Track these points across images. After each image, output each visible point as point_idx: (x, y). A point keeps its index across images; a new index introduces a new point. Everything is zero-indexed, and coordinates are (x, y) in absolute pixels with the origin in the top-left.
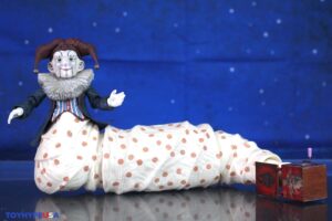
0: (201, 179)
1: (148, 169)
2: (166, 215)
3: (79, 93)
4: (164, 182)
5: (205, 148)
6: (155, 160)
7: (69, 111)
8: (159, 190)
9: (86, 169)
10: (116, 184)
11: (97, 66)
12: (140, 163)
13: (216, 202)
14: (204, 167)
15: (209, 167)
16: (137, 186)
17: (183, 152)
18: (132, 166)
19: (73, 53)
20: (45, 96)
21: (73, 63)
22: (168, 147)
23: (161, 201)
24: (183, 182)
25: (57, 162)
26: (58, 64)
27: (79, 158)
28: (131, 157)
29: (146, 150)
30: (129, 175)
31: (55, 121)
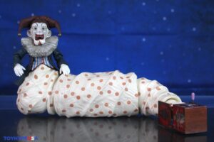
0: (123, 110)
1: (85, 102)
2: (97, 134)
4: (96, 111)
5: (126, 89)
6: (89, 96)
7: (43, 63)
8: (94, 116)
9: (44, 100)
10: (64, 111)
11: (60, 35)
12: (78, 98)
13: (136, 128)
14: (126, 103)
15: (129, 103)
16: (78, 113)
17: (109, 92)
18: (73, 100)
22: (99, 88)
23: (96, 124)
24: (110, 112)
25: (25, 95)
26: (35, 31)
27: (40, 93)
28: (73, 94)
29: (83, 89)
30: (72, 106)
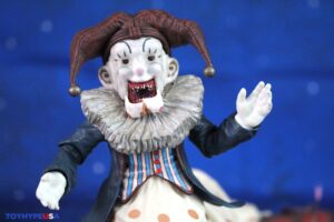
3: (183, 136)
19: (154, 44)
20: (102, 139)
21: (157, 67)
26: (123, 71)
31: (133, 196)
